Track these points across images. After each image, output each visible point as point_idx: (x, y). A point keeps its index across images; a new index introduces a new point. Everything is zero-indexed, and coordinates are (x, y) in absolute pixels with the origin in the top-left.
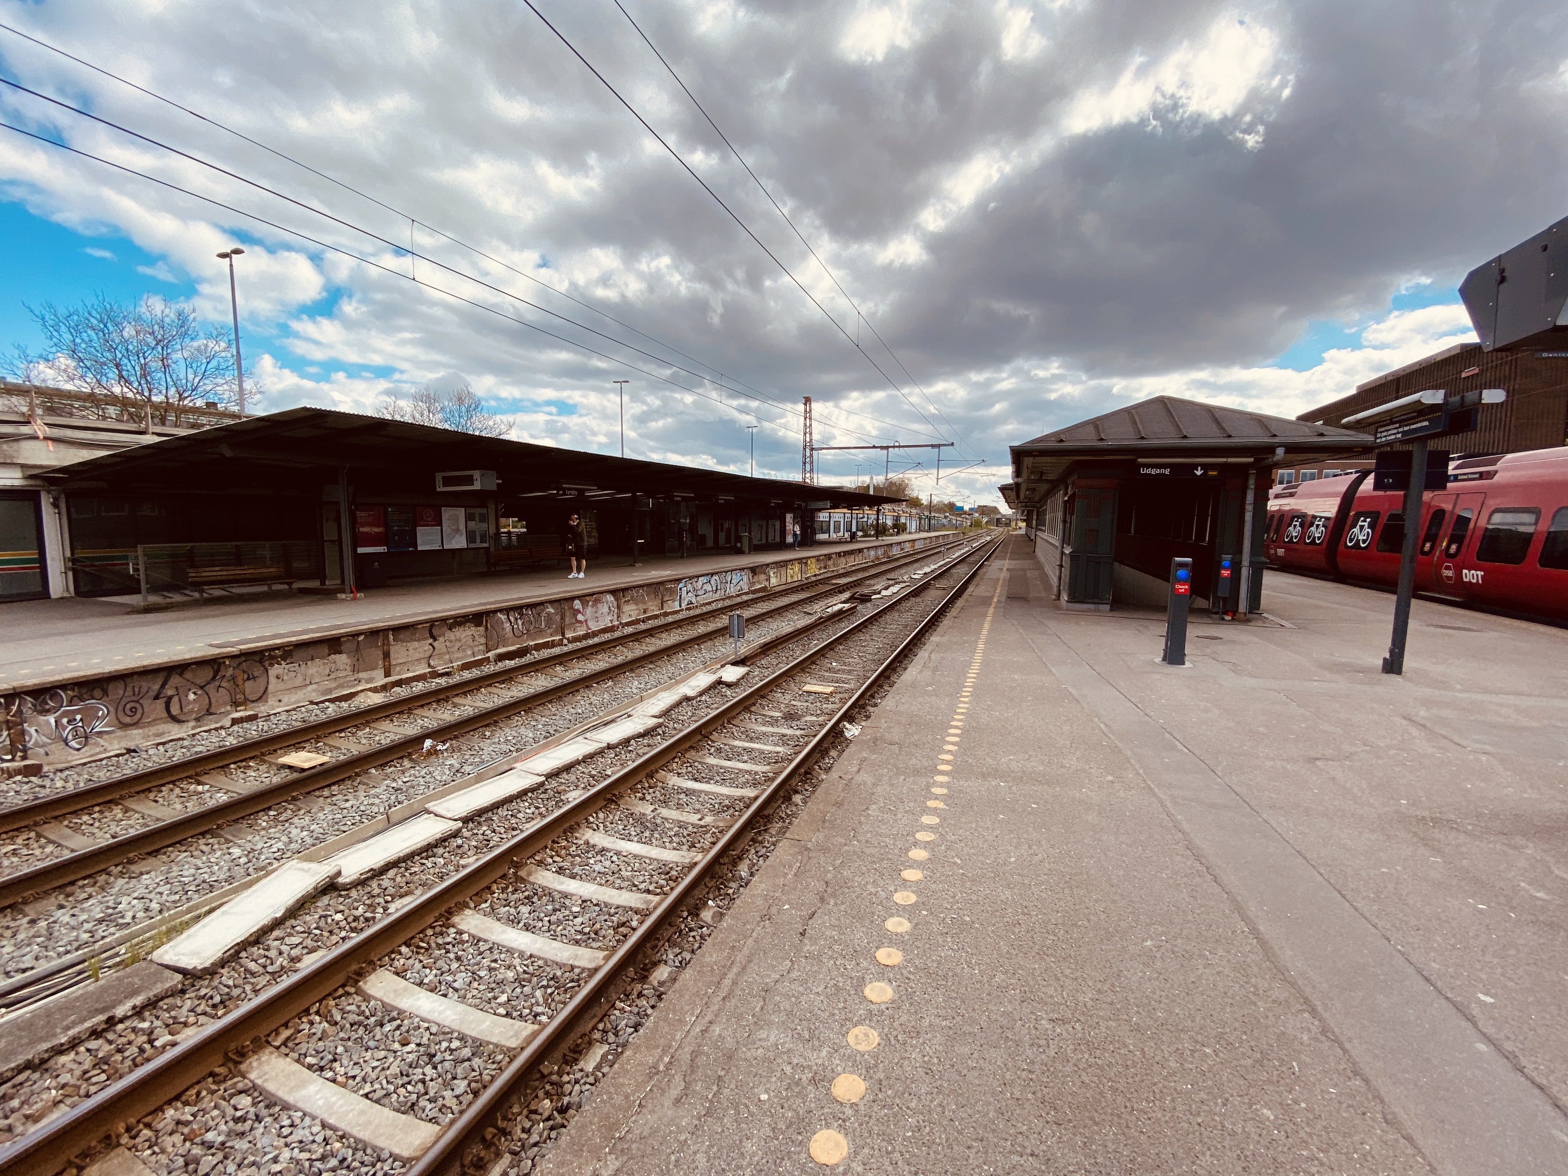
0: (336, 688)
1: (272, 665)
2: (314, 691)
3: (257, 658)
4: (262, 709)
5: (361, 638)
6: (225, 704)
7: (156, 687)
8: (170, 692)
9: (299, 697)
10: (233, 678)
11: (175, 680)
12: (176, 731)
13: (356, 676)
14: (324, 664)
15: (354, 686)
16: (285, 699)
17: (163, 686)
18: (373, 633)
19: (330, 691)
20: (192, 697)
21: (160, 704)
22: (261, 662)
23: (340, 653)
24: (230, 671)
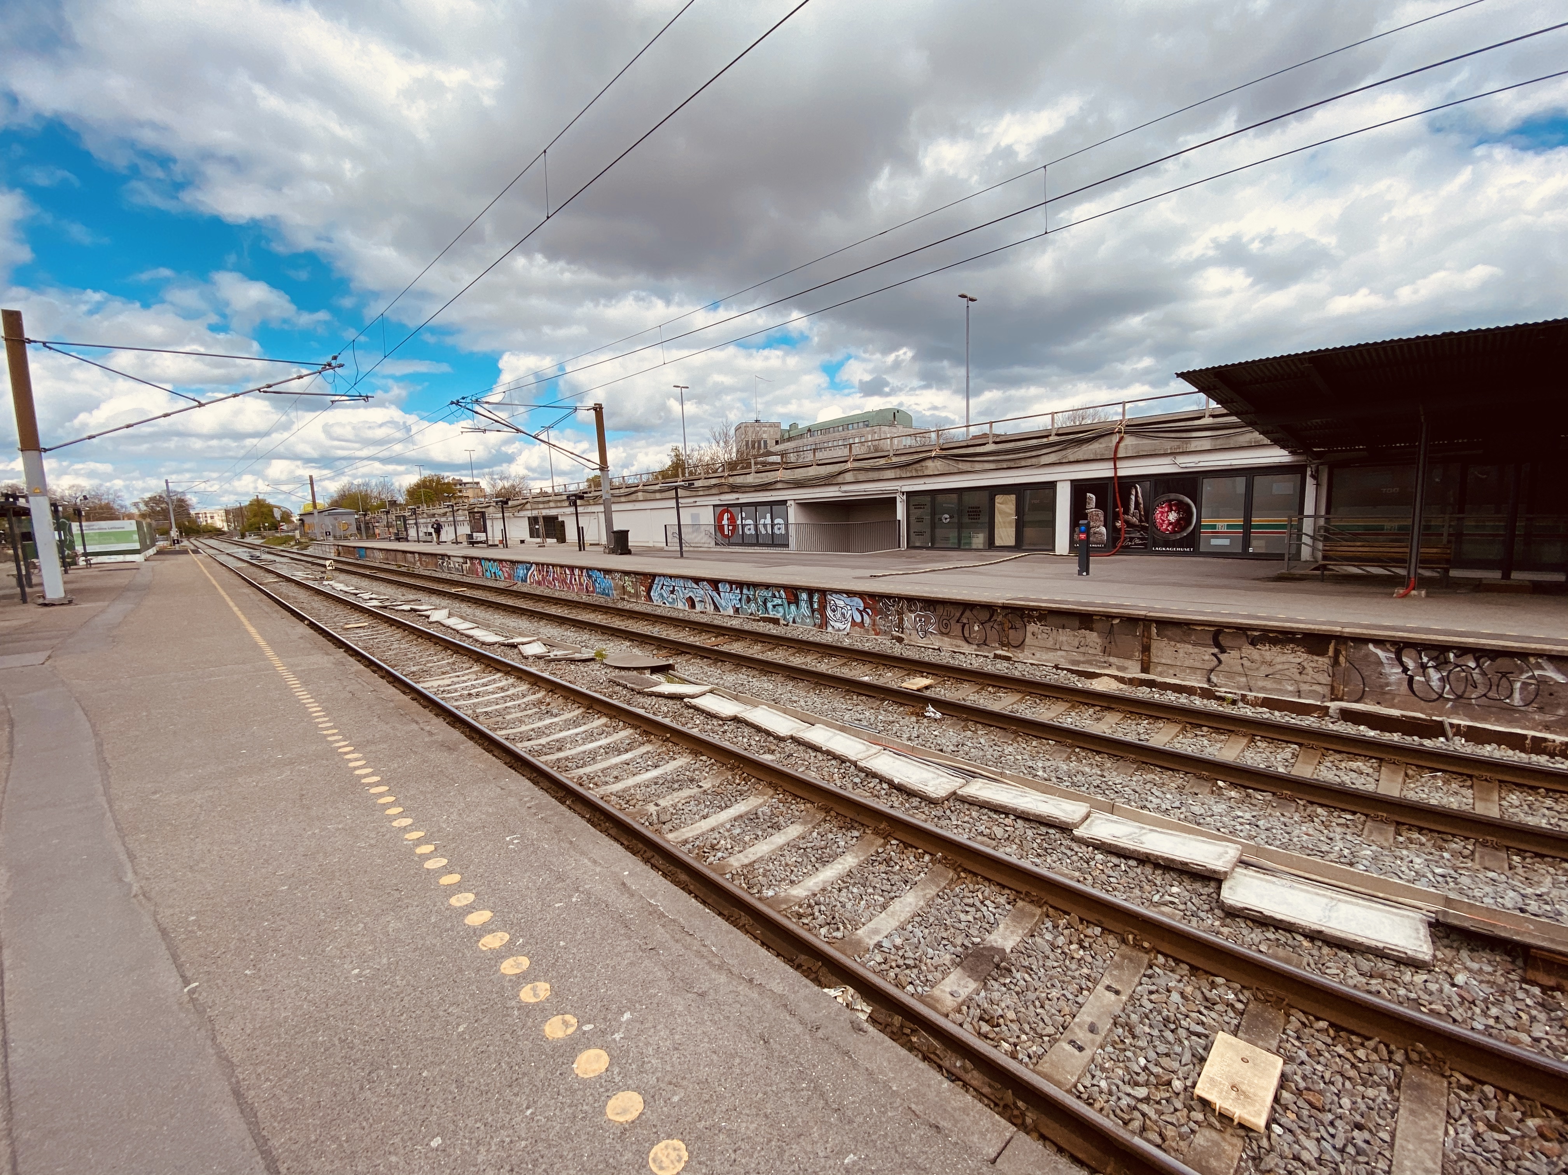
0: (1083, 663)
1: (1029, 622)
2: (1062, 657)
3: (1019, 613)
4: (1020, 656)
5: (1116, 621)
6: (995, 641)
7: (958, 615)
8: (965, 621)
9: (1050, 658)
10: (1001, 624)
11: (968, 613)
12: (966, 649)
13: (1106, 659)
14: (1074, 636)
15: (1104, 668)
16: (1038, 655)
17: (962, 614)
18: (1132, 621)
19: (1078, 663)
20: (976, 628)
21: (959, 625)
22: (1022, 617)
23: (1091, 630)
24: (1000, 618)
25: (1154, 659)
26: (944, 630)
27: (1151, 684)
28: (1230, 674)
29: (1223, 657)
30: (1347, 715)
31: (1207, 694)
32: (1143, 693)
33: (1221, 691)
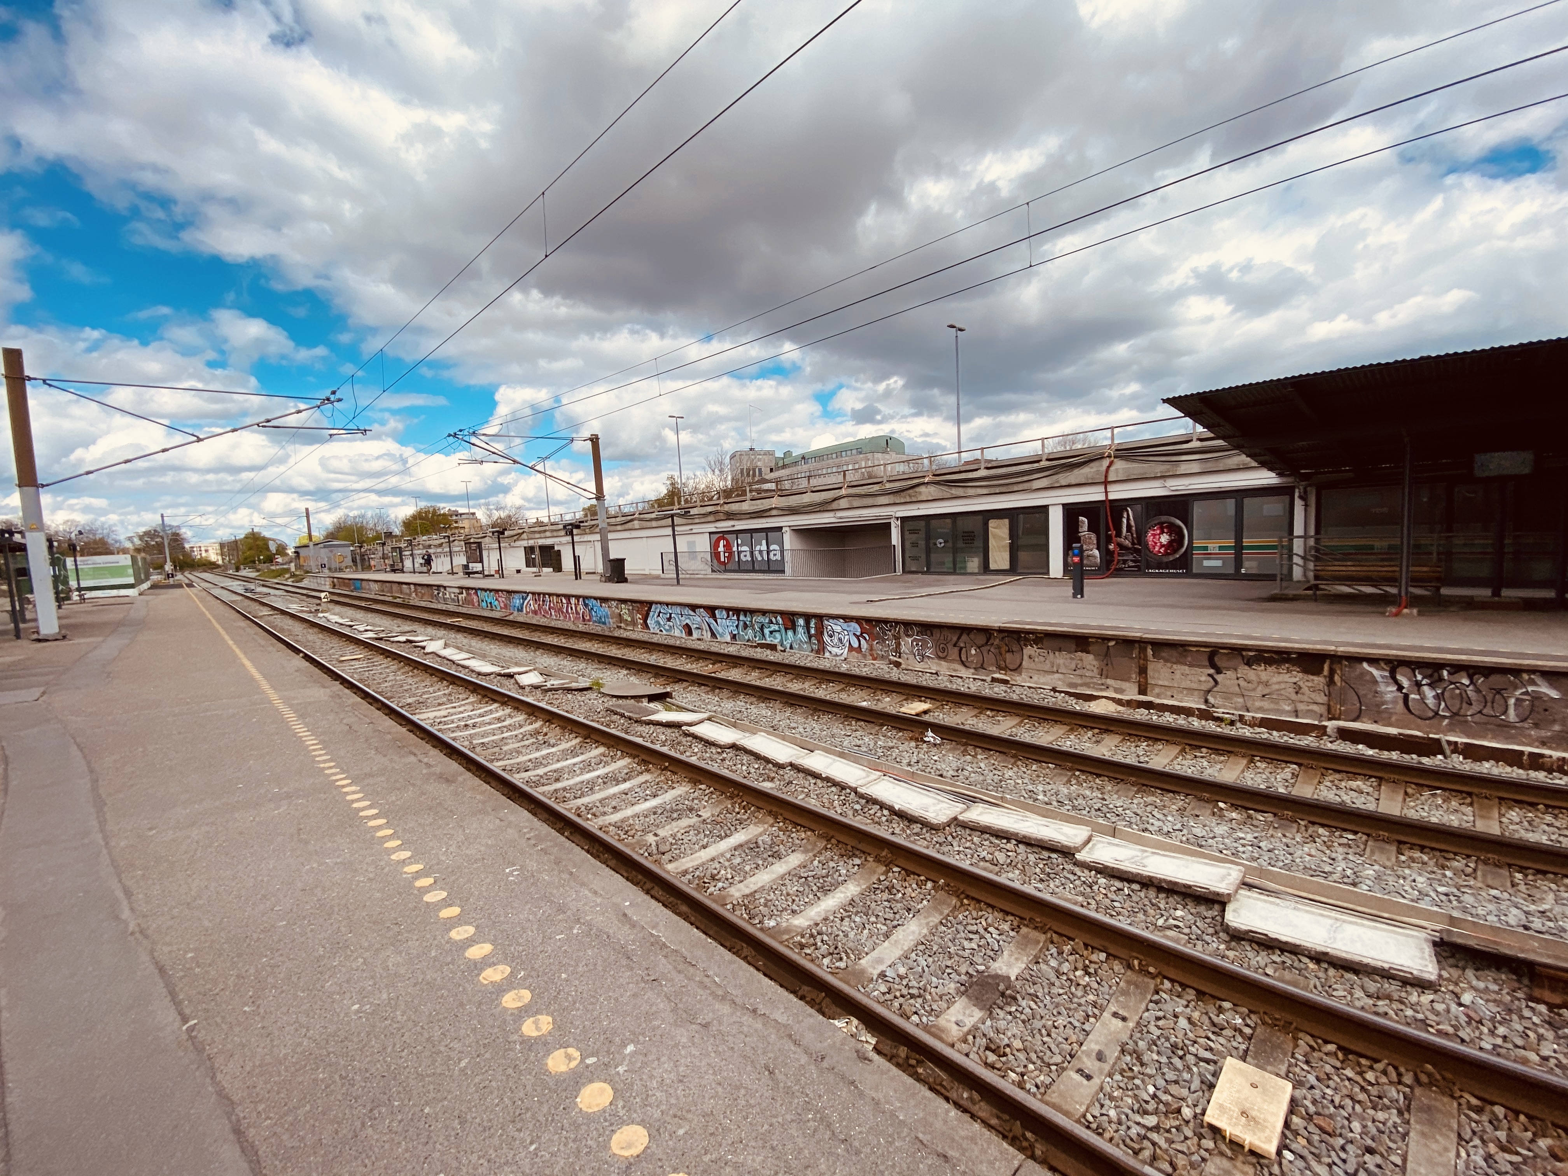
0: (1082, 685)
1: (1026, 645)
2: (1059, 679)
3: (1015, 636)
4: (1018, 679)
5: (1112, 643)
6: (992, 665)
7: (955, 639)
8: (962, 645)
9: (1048, 681)
10: (999, 647)
11: (964, 637)
12: (964, 672)
13: (1103, 681)
14: (1071, 659)
15: (1101, 690)
16: (1035, 678)
17: (959, 639)
18: (1127, 643)
19: (1075, 686)
20: (973, 652)
21: (956, 650)
22: (1018, 641)
23: (1088, 652)
24: (997, 642)
25: (1150, 681)
26: (941, 654)
27: (1149, 705)
28: (1227, 696)
29: (1219, 678)
30: (1345, 735)
31: (1204, 715)
32: (1141, 715)
33: (1219, 712)
